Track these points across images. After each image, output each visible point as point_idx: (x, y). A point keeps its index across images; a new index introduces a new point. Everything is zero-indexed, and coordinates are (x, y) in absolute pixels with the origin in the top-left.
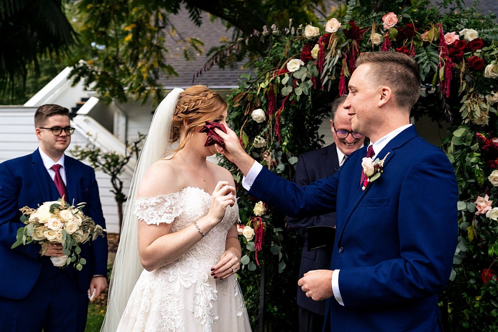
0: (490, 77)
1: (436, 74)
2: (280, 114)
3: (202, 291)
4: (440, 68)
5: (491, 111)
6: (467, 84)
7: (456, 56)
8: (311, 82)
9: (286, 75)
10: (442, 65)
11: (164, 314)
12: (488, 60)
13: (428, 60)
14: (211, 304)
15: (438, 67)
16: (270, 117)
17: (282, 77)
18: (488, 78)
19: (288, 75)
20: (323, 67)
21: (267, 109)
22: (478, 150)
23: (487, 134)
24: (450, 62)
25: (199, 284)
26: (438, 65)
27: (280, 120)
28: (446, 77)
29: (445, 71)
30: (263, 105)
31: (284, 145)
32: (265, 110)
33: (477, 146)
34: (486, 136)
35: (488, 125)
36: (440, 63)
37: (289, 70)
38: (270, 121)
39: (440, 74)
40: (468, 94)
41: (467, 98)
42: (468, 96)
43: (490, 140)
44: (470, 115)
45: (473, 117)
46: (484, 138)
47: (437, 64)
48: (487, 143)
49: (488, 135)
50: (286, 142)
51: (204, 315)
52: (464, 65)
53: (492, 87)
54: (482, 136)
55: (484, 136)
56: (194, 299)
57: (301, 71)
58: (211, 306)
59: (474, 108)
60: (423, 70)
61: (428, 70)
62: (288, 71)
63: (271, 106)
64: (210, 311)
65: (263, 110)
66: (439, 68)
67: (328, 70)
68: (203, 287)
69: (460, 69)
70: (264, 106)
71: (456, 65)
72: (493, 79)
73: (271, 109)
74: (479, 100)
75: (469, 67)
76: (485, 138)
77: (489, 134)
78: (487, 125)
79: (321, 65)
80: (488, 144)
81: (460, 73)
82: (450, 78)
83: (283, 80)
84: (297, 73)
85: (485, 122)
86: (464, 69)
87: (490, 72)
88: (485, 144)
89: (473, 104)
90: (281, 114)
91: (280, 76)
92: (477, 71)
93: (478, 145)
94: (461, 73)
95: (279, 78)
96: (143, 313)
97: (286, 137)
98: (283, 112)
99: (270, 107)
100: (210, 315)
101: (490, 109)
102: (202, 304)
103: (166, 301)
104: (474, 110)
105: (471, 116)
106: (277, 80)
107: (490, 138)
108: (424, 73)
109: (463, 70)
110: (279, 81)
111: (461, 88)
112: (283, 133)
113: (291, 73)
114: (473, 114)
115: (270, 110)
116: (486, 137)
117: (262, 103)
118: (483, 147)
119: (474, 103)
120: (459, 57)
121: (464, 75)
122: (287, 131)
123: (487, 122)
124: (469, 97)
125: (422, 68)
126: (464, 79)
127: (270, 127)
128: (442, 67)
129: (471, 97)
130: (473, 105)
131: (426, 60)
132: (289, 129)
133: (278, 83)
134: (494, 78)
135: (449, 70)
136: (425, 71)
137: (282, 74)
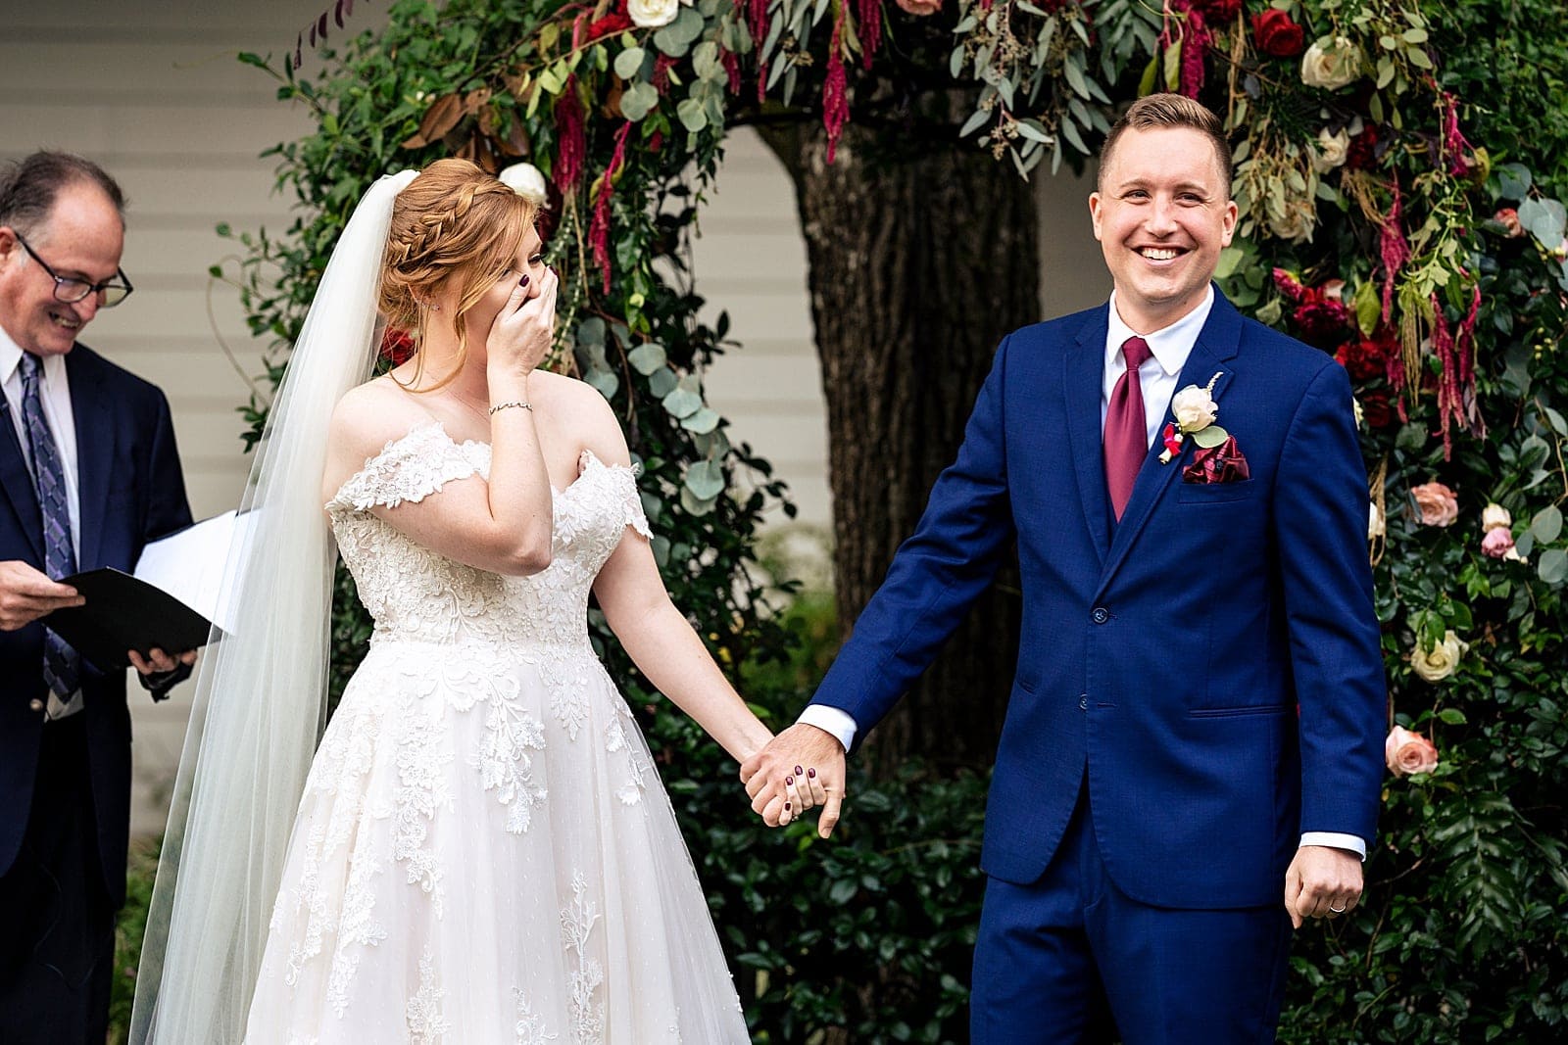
0: (1318, 86)
1: (1153, 64)
2: (610, 186)
3: (502, 722)
4: (1167, 46)
5: (1320, 195)
6: (1248, 103)
7: (1218, 8)
8: (722, 68)
9: (627, 38)
10: (1174, 35)
11: (407, 774)
12: (1314, 25)
13: (1129, 13)
14: (525, 756)
15: (1161, 42)
16: (570, 197)
17: (615, 48)
18: (1314, 88)
19: (634, 41)
20: (769, 19)
21: (555, 166)
22: (1279, 322)
23: (1307, 271)
24: (1199, 28)
25: (494, 704)
26: (1162, 37)
27: (612, 208)
28: (1186, 78)
29: (1182, 60)
30: (539, 149)
31: (633, 307)
32: (547, 171)
33: (1275, 308)
34: (1302, 277)
35: (1311, 240)
36: (1167, 29)
37: (634, 17)
38: (568, 212)
39: (1166, 68)
40: (1252, 139)
41: (1251, 150)
42: (1252, 144)
43: (1315, 291)
44: (1256, 211)
45: (1266, 216)
46: (1295, 287)
47: (1158, 33)
48: (1306, 301)
49: (1308, 276)
50: (640, 292)
51: (510, 782)
52: (1241, 40)
53: (1324, 115)
54: (1290, 280)
55: (1295, 281)
56: (482, 740)
57: (683, 23)
58: (528, 761)
59: (1268, 190)
60: (1113, 50)
61: (1126, 49)
62: (632, 23)
63: (570, 156)
64: (525, 774)
65: (538, 168)
66: (1163, 48)
67: (785, 33)
68: (504, 711)
69: (1228, 54)
70: (543, 153)
71: (1218, 37)
72: (1327, 90)
73: (569, 167)
74: (1285, 161)
75: (1258, 45)
76: (1300, 286)
77: (1310, 273)
78: (1306, 240)
79: (759, 9)
80: (1310, 303)
81: (1229, 68)
82: (1198, 84)
83: (618, 61)
84: (667, 33)
85: (1302, 231)
86: (1242, 53)
87: (1317, 70)
88: (1301, 302)
89: (1265, 174)
90: (616, 189)
91: (604, 43)
92: (1283, 59)
93: (1281, 305)
94: (1233, 68)
95: (601, 52)
96: (356, 774)
97: (636, 274)
98: (620, 181)
99: (566, 159)
100: (524, 783)
101: (1318, 188)
102: (503, 753)
103: (411, 745)
104: (1269, 195)
105: (1261, 212)
106: (595, 59)
107: (1318, 283)
108: (1114, 58)
109: (1237, 55)
110: (603, 64)
111: (1230, 117)
112: (623, 260)
113: (646, 30)
114: (1267, 208)
115: (565, 170)
116: (1302, 282)
117: (533, 141)
118: (1297, 312)
119: (1269, 172)
120: (1226, 10)
121: (1242, 74)
122: (638, 252)
123: (1308, 233)
124: (1256, 145)
125: (1109, 44)
126: (1240, 88)
127: (574, 234)
128: (1173, 41)
129: (1261, 150)
130: (1266, 178)
131: (1121, 14)
132: (643, 242)
133: (598, 71)
134: (1331, 88)
135: (1193, 57)
136: (1117, 51)
137: (611, 35)
